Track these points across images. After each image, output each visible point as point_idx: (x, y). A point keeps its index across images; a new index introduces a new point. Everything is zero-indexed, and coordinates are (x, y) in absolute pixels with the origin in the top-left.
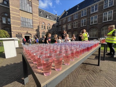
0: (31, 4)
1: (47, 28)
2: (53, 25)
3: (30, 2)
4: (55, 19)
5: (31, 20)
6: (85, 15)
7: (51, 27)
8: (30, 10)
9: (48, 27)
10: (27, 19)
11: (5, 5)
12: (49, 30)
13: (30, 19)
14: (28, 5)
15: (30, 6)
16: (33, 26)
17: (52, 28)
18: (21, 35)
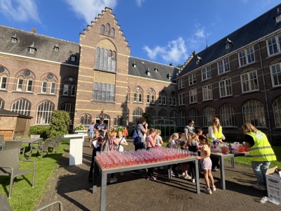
0: (116, 55)
1: (146, 98)
2: (163, 90)
3: (114, 53)
4: (168, 77)
5: (112, 86)
6: (250, 62)
7: (157, 96)
8: (111, 68)
9: (148, 97)
10: (106, 84)
11: (72, 63)
12: (151, 104)
13: (110, 85)
14: (109, 58)
15: (113, 59)
16: (114, 97)
17: (160, 98)
18: (91, 118)
